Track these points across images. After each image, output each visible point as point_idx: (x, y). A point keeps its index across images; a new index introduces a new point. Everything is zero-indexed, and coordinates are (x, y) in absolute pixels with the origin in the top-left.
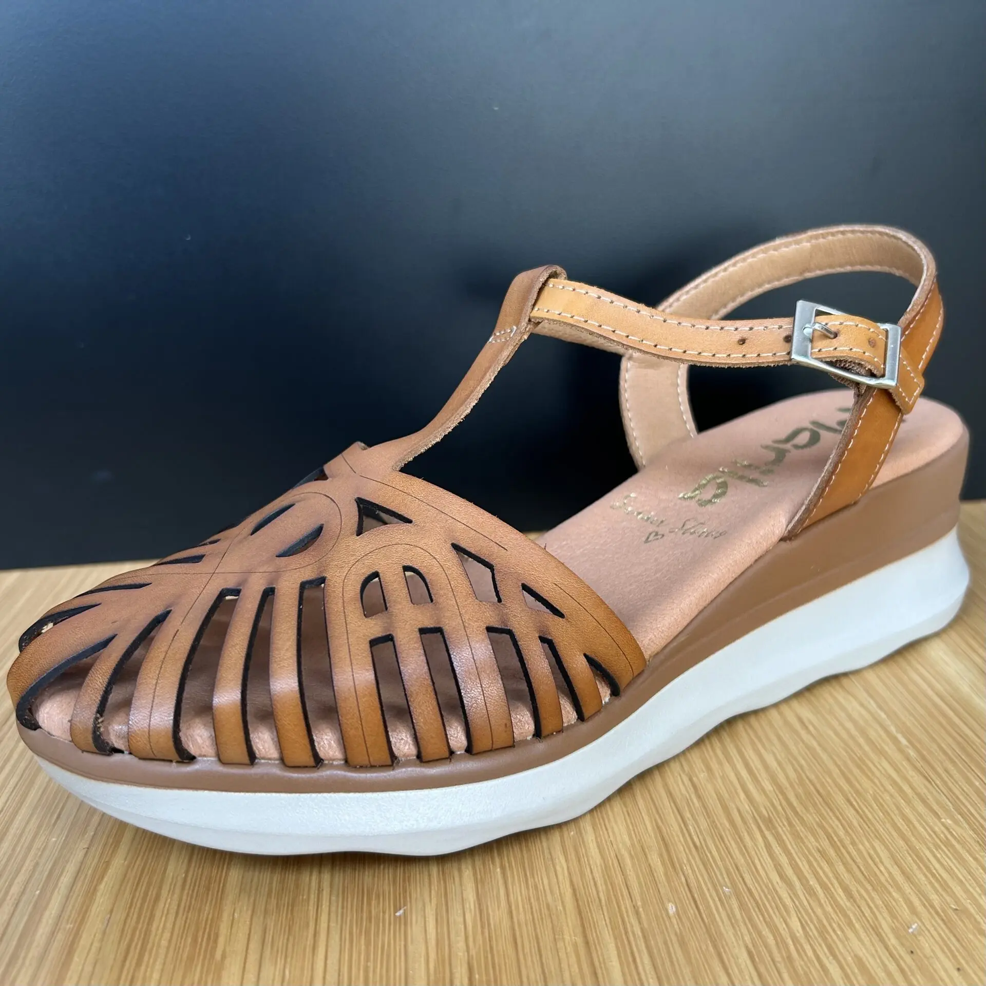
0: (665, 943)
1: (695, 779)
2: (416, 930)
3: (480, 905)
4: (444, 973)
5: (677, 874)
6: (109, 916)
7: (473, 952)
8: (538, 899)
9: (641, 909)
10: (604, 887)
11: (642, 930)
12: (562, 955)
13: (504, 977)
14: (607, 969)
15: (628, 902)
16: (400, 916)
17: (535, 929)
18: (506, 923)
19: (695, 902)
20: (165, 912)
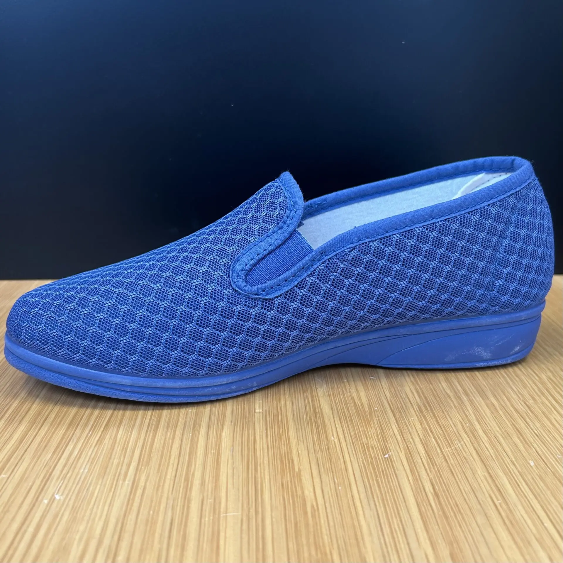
0: (533, 479)
1: (527, 403)
2: (397, 465)
3: (428, 455)
4: (419, 485)
5: (530, 447)
6: (232, 448)
7: (431, 476)
8: (459, 455)
9: (515, 462)
10: (493, 451)
11: (519, 471)
12: (479, 480)
13: (451, 489)
14: (505, 489)
15: (507, 458)
16: (387, 457)
17: (461, 468)
18: (444, 464)
19: (544, 461)
20: (261, 448)
